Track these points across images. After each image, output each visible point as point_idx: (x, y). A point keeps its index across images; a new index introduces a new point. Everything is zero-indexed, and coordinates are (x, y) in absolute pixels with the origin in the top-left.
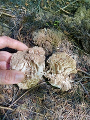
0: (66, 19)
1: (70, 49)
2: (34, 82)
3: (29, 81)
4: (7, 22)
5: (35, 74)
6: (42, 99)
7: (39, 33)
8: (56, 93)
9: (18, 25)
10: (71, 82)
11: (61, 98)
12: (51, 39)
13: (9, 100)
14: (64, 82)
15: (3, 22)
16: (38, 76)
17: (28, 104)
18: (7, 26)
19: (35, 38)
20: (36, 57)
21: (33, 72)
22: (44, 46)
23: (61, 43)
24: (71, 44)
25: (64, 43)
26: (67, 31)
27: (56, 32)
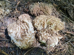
1: (59, 17)
7: (35, 5)
19: (32, 9)
22: (39, 15)
23: (52, 13)
24: (60, 14)
25: (54, 13)
26: (56, 4)
27: (48, 4)
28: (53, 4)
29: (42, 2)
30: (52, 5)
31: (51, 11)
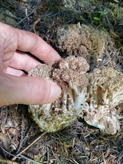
0: (115, 10)
1: (118, 62)
2: (67, 120)
3: (59, 118)
4: (12, 9)
5: (70, 106)
6: (68, 146)
7: (70, 30)
8: (92, 135)
9: (32, 15)
10: (119, 118)
11: (100, 144)
12: (90, 42)
13: (12, 146)
14: (109, 119)
15: (5, 8)
16: (75, 111)
17: (44, 154)
18: (12, 15)
19: (62, 38)
20: (72, 76)
21: (65, 102)
22: (76, 54)
23: (105, 51)
24: (119, 55)
25: (110, 52)
26: (115, 30)
27: (98, 31)
28: (108, 31)
29: (85, 24)
30: (106, 35)
31: (104, 47)
